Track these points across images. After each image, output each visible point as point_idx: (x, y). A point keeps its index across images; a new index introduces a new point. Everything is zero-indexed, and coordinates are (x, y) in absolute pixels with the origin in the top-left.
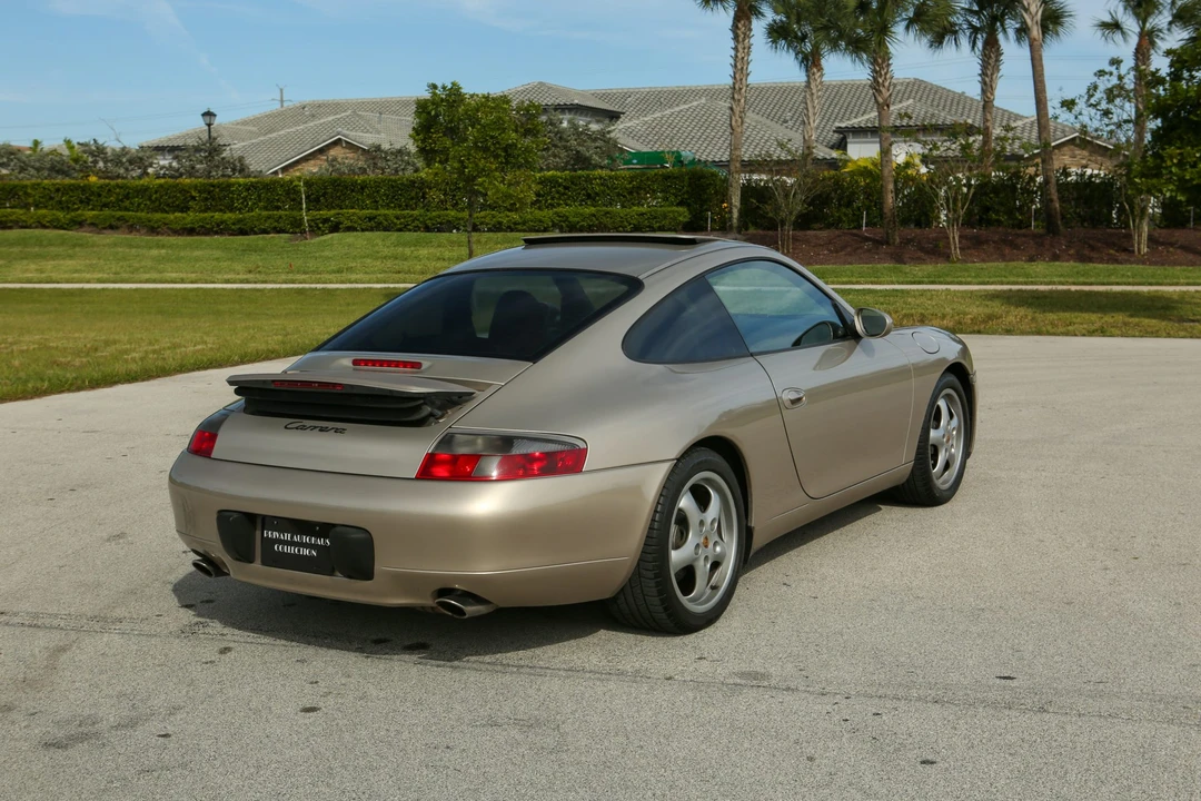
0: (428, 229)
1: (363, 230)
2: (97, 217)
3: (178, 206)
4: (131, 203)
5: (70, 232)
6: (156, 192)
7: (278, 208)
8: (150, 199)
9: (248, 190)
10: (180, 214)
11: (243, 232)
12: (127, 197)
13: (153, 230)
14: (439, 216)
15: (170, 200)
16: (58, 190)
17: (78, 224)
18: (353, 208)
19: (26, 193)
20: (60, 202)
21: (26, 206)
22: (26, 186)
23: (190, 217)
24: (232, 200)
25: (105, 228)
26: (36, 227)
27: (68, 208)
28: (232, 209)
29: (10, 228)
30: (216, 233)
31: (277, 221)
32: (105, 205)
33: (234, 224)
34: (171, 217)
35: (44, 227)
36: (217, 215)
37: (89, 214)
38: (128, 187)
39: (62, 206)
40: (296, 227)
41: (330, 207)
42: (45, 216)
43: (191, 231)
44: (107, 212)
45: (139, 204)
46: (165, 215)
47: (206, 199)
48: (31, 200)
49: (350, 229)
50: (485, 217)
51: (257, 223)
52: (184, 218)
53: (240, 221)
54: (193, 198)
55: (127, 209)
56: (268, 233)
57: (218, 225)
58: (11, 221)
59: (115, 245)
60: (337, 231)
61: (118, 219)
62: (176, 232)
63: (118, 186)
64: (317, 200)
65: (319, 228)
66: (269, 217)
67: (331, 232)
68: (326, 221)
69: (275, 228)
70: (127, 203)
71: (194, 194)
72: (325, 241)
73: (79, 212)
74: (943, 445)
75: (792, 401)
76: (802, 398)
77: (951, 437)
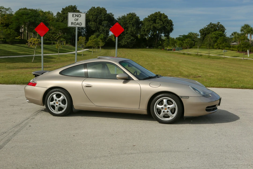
74: (163, 110)
75: (86, 86)
76: (91, 86)
77: (167, 109)
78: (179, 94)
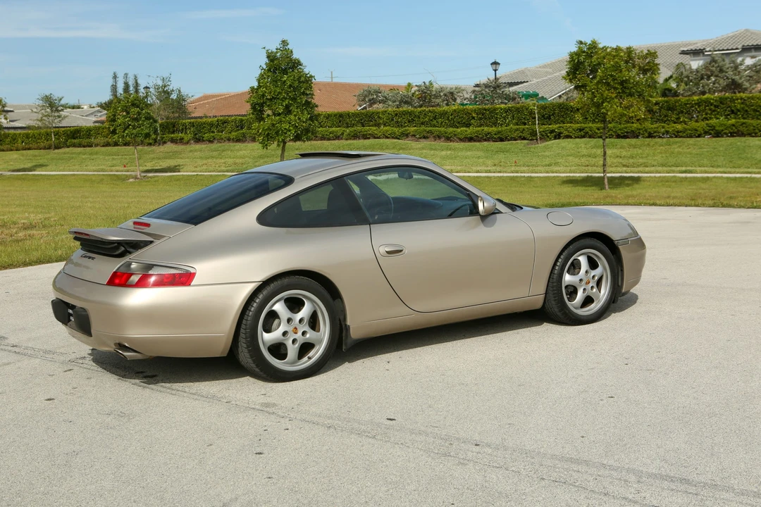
0: (618, 137)
1: (576, 137)
2: (416, 131)
3: (464, 123)
4: (437, 122)
5: (400, 141)
6: (452, 115)
7: (525, 124)
8: (448, 119)
9: (506, 112)
10: (465, 129)
11: (502, 140)
12: (435, 118)
13: (448, 139)
14: (626, 128)
15: (460, 120)
16: (396, 115)
17: (405, 135)
18: (571, 123)
19: (379, 117)
20: (397, 122)
21: (378, 125)
22: (378, 113)
23: (470, 131)
24: (497, 118)
25: (420, 138)
26: (383, 138)
27: (402, 125)
28: (495, 124)
29: (369, 138)
30: (485, 140)
31: (522, 132)
32: (422, 123)
33: (495, 134)
34: (459, 130)
35: (387, 138)
36: (486, 129)
37: (412, 129)
38: (435, 112)
39: (399, 125)
40: (533, 137)
41: (556, 123)
42: (387, 131)
43: (471, 139)
44: (423, 127)
45: (442, 123)
46: (455, 129)
47: (481, 119)
48: (381, 122)
49: (568, 137)
50: (657, 128)
51: (509, 134)
52: (466, 131)
53: (499, 132)
54: (473, 118)
55: (435, 126)
56: (516, 140)
57: (486, 135)
58: (370, 134)
59: (423, 148)
60: (559, 138)
61: (428, 132)
62: (461, 140)
63: (430, 111)
64: (549, 118)
65: (548, 137)
66: (517, 130)
67: (555, 138)
68: (552, 131)
69: (520, 137)
70: (435, 122)
71: (474, 115)
72: (548, 145)
73: (407, 128)
74: (581, 286)
75: (388, 252)
76: (401, 251)
77: (591, 281)
78: (615, 235)
